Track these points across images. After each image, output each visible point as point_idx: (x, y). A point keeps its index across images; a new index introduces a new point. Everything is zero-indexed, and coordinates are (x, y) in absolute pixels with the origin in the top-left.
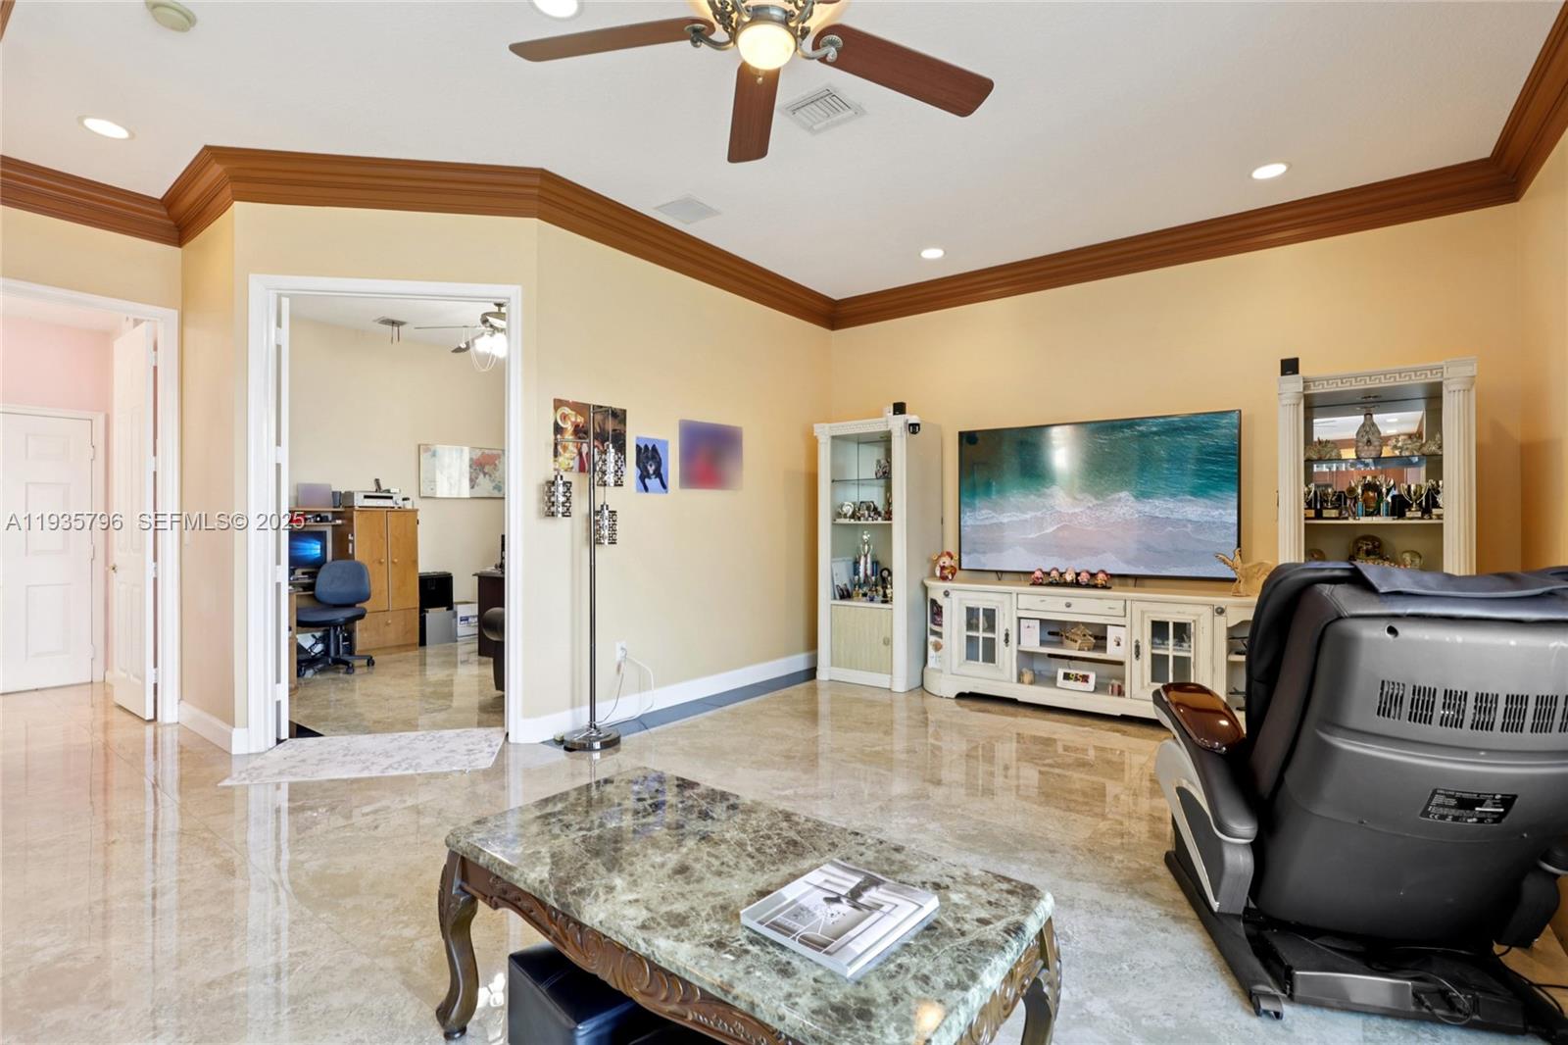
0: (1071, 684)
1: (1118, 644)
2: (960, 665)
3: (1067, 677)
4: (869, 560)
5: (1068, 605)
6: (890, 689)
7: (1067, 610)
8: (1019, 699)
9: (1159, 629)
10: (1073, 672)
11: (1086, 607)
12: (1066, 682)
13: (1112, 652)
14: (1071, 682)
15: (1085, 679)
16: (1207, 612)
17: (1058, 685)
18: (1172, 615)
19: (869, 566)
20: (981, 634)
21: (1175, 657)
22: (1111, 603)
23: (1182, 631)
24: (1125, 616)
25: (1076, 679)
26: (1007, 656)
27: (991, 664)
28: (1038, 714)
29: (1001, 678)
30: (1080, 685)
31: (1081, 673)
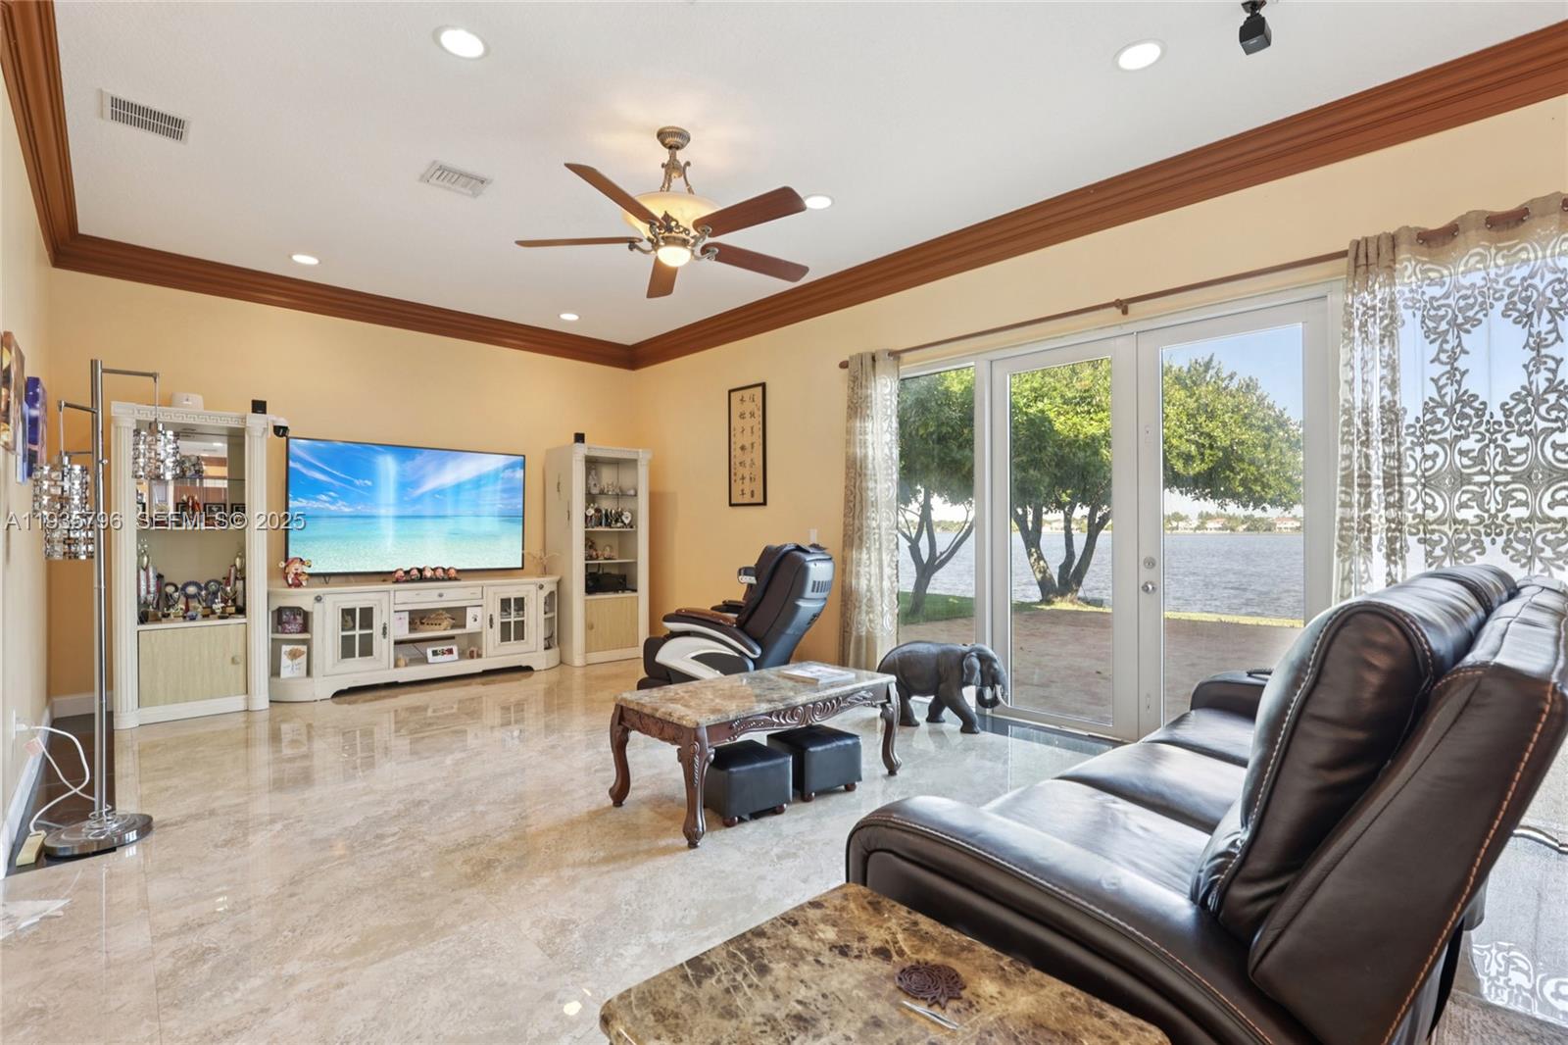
0: (439, 658)
1: (476, 620)
2: (334, 665)
3: (435, 653)
4: (151, 574)
5: (441, 595)
6: (247, 710)
7: (440, 599)
8: (400, 681)
9: (505, 604)
10: (439, 648)
11: (452, 595)
12: (435, 657)
13: (471, 626)
14: (440, 656)
15: (450, 651)
16: (533, 588)
17: (430, 661)
18: (513, 593)
19: (153, 582)
20: (357, 632)
21: (515, 622)
22: (472, 590)
23: (520, 603)
24: (482, 598)
25: (443, 653)
26: (383, 647)
27: (369, 658)
28: (418, 688)
29: (379, 667)
30: (447, 657)
31: (445, 648)
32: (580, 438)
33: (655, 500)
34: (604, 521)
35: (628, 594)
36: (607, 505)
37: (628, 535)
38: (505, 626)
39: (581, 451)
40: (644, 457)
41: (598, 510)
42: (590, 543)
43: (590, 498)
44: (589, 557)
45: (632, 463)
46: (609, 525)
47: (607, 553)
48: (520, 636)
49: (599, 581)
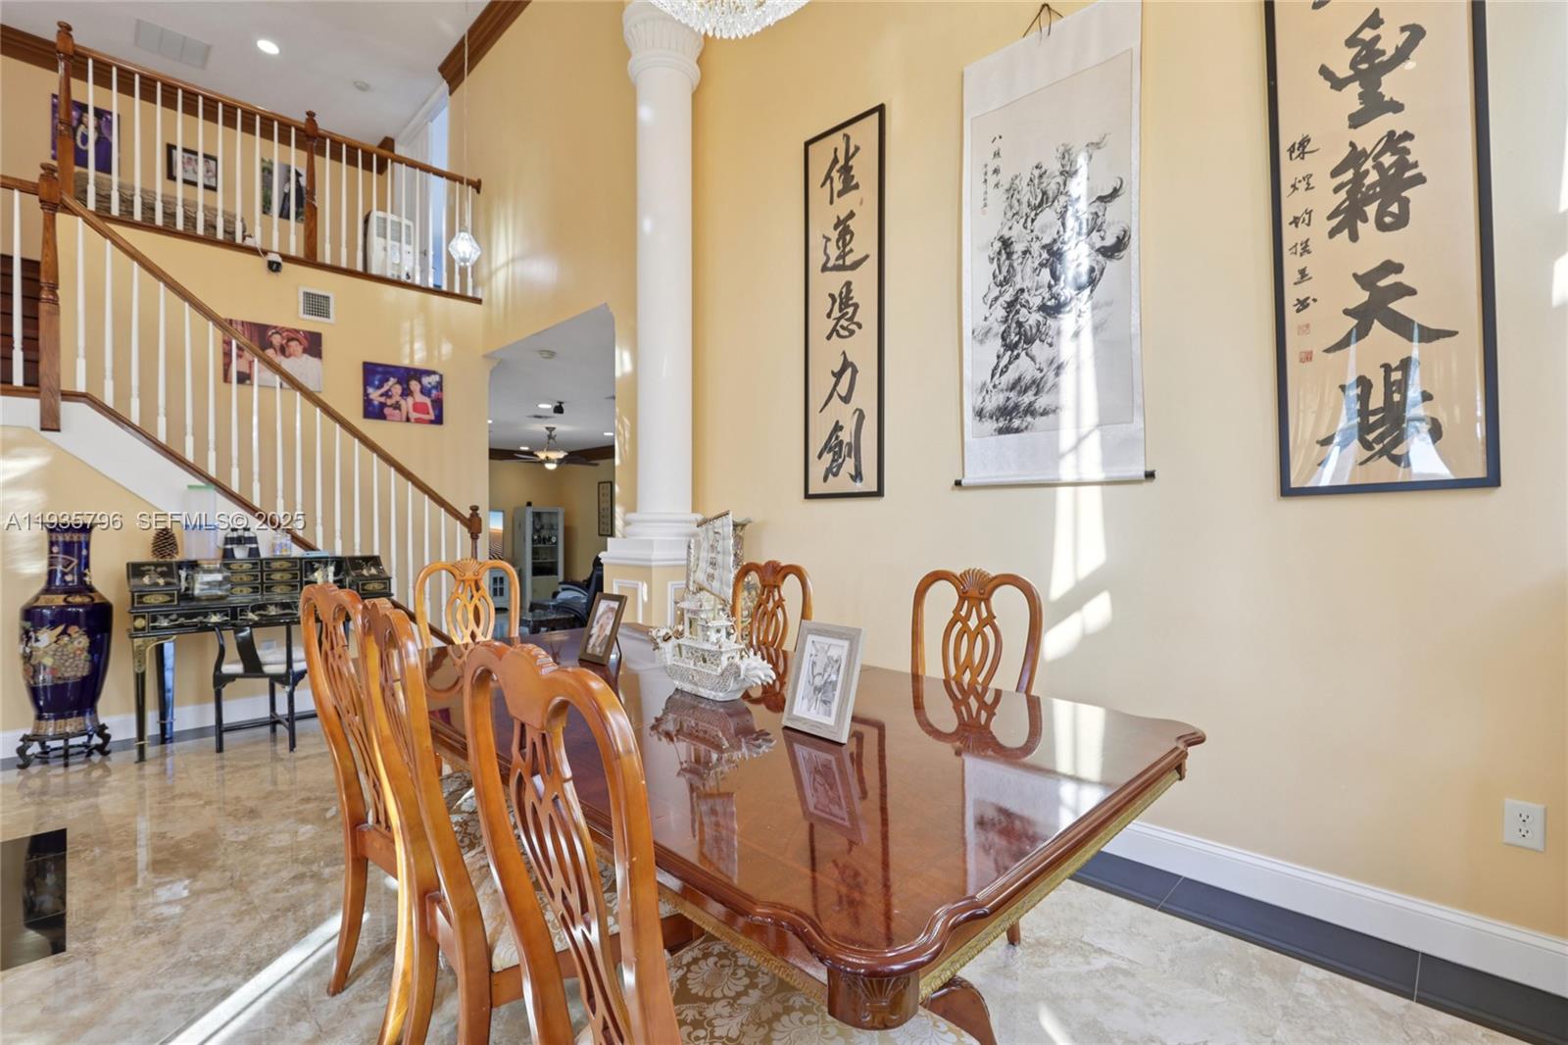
32: (529, 504)
33: (568, 531)
34: (542, 542)
35: (554, 576)
36: (545, 533)
37: (554, 549)
38: (495, 590)
39: (530, 510)
40: (561, 511)
41: (539, 537)
42: (535, 552)
43: (536, 531)
44: (533, 559)
45: (556, 514)
46: (544, 543)
47: (544, 557)
48: (502, 594)
49: (538, 570)
